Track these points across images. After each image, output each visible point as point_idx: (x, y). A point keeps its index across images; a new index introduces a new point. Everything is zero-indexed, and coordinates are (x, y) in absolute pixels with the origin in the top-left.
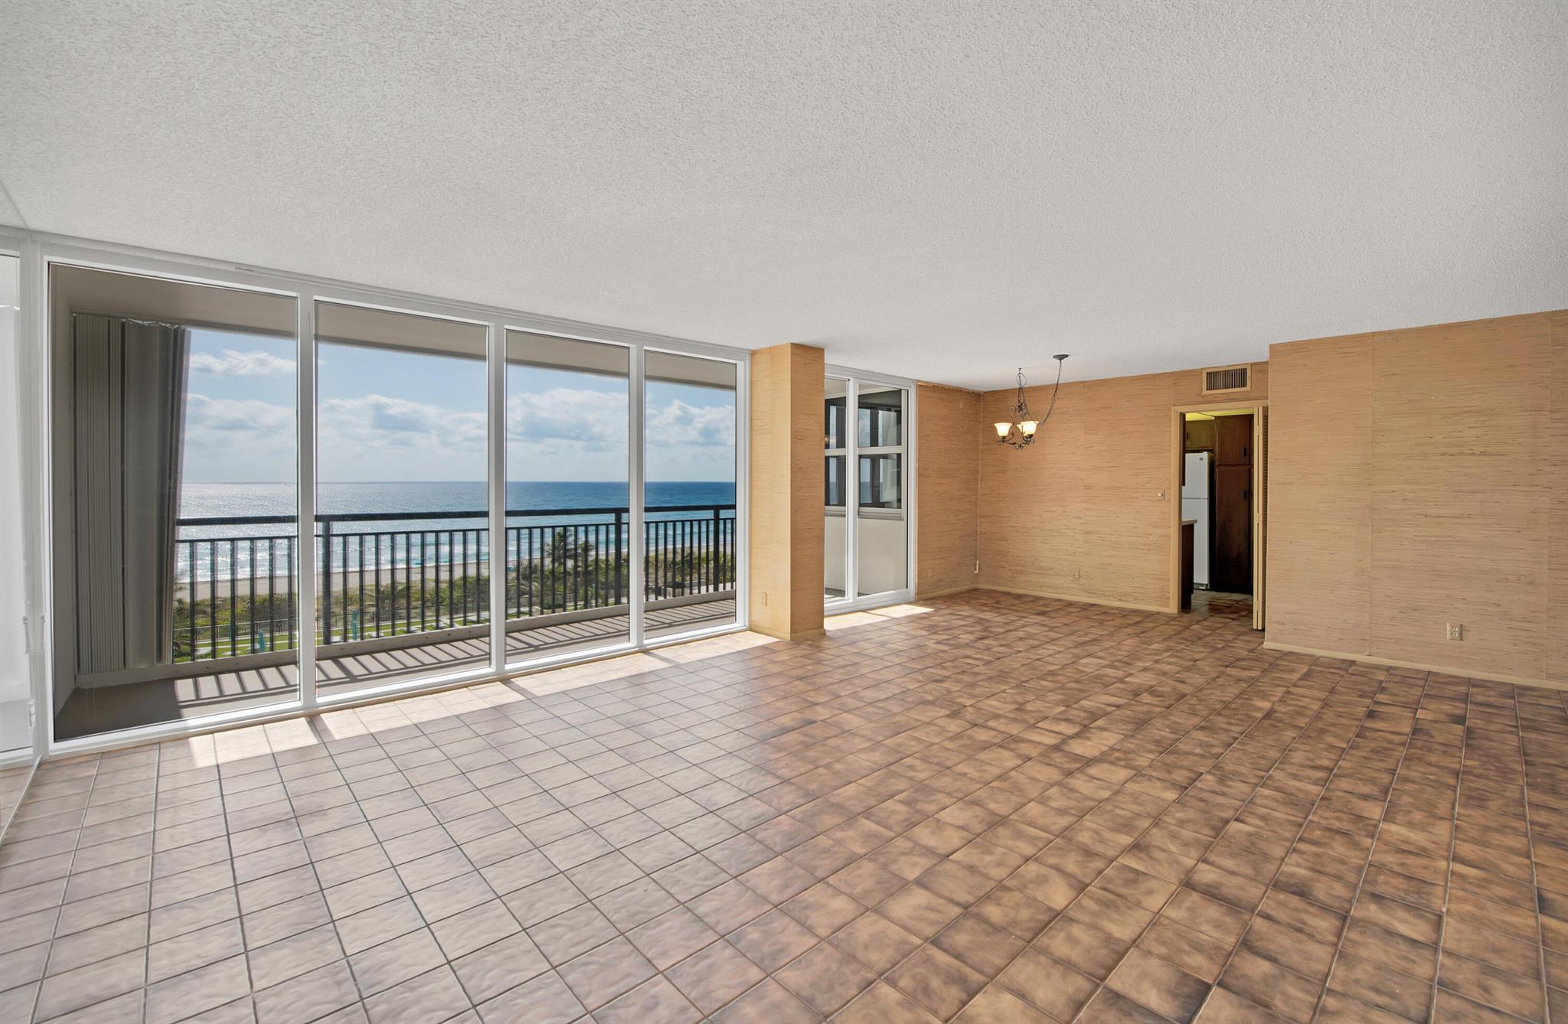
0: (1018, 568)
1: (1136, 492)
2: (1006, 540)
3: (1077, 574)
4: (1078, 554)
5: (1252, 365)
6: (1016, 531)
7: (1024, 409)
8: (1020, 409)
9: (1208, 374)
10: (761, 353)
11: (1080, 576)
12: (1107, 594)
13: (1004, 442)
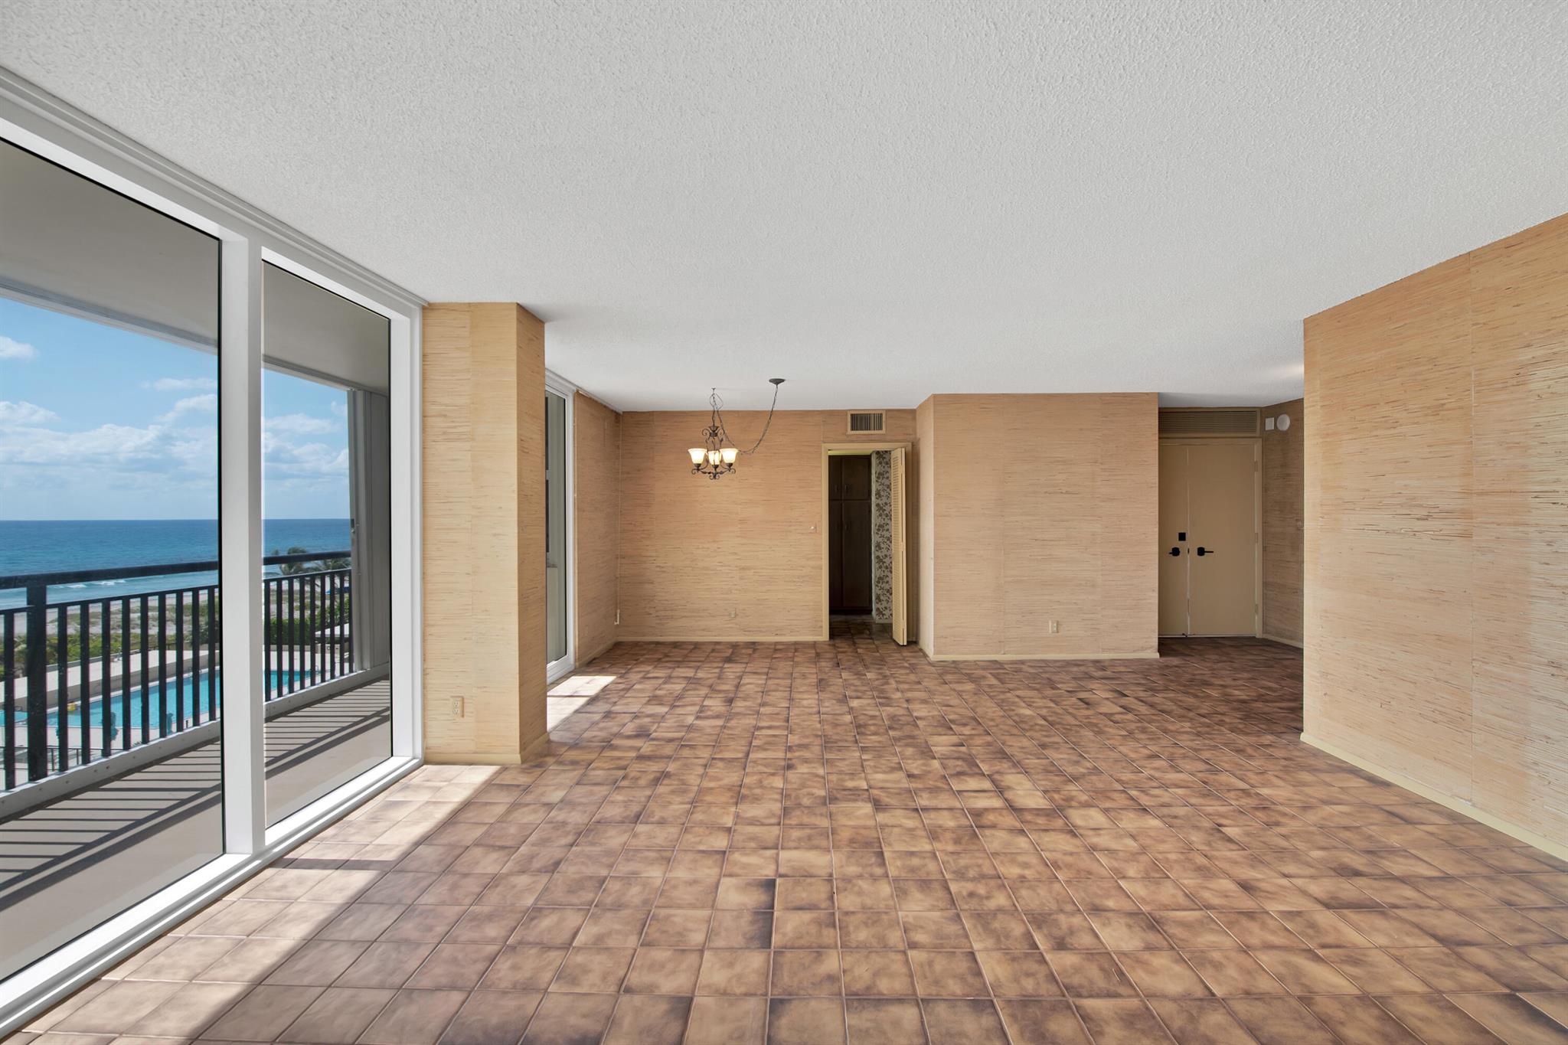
0: (667, 613)
1: (790, 526)
2: (652, 583)
3: (733, 612)
4: (733, 591)
5: (888, 411)
6: (664, 572)
7: (719, 434)
8: (714, 434)
9: (852, 415)
10: (448, 309)
11: (736, 615)
12: (763, 630)
13: (698, 470)
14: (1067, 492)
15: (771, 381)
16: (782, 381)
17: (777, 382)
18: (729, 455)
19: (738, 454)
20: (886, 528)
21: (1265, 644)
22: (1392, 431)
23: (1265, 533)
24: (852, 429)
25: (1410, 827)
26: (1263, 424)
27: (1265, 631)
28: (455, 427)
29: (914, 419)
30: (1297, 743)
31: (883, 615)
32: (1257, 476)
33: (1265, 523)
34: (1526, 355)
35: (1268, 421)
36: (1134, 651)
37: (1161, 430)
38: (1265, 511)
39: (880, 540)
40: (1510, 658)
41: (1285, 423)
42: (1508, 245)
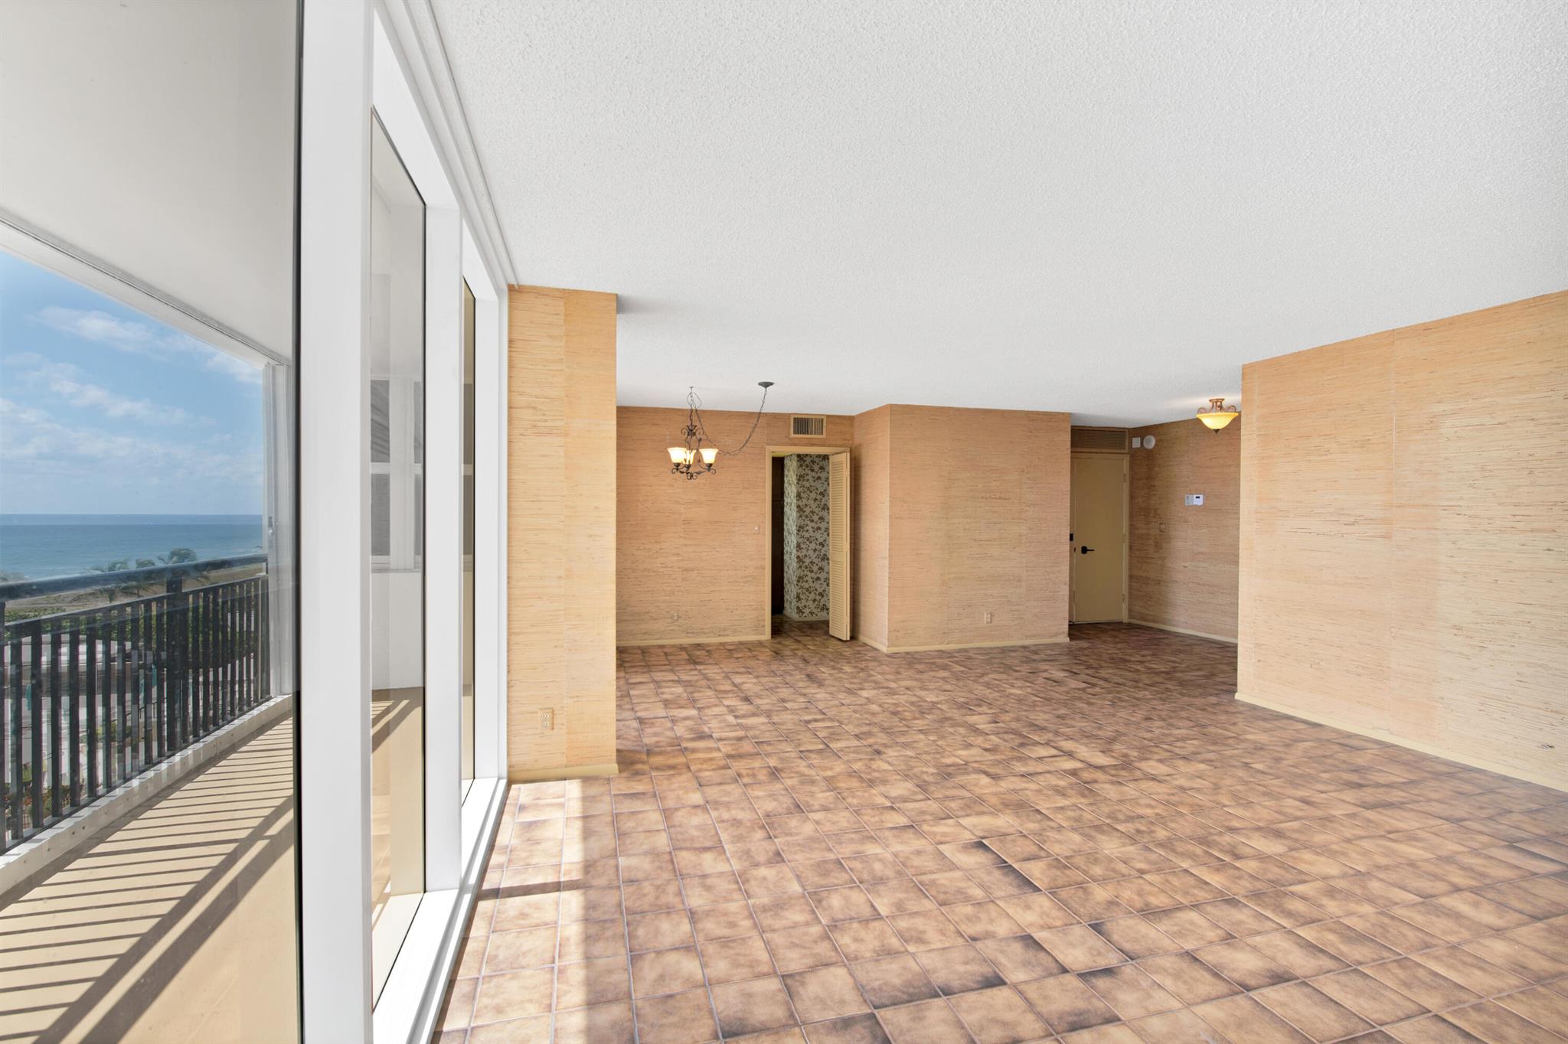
1: (734, 526)
3: (676, 615)
4: (676, 593)
5: (829, 416)
7: (697, 433)
8: (691, 432)
9: (795, 419)
10: (539, 294)
11: (679, 617)
12: (707, 631)
13: (677, 469)
14: (1000, 498)
15: (760, 384)
16: (772, 384)
17: (766, 385)
18: (709, 455)
19: (718, 453)
20: (806, 529)
21: (1130, 627)
22: (1324, 458)
23: (1131, 534)
24: (795, 433)
25: (1360, 752)
26: (1131, 442)
27: (1131, 616)
28: (546, 421)
29: (852, 425)
30: (1233, 701)
31: (803, 613)
32: (1126, 487)
33: (1132, 526)
34: (1439, 408)
35: (1134, 440)
36: (1051, 637)
37: (1072, 446)
38: (1131, 517)
39: (800, 540)
40: (1422, 624)
41: (1151, 442)
42: (1426, 328)
